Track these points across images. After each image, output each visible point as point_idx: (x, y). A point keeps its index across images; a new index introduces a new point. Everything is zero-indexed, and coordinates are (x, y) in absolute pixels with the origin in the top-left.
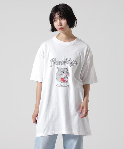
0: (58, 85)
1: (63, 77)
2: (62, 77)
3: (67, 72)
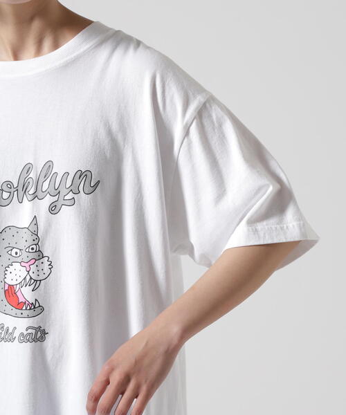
3: (30, 251)
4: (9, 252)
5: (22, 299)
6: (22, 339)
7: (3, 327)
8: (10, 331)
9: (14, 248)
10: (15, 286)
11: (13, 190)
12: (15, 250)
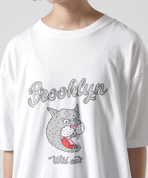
0: (54, 157)
1: (66, 136)
2: (63, 135)
3: (76, 120)
4: (63, 121)
5: (71, 143)
6: (72, 162)
7: (62, 157)
8: (65, 159)
9: (65, 119)
10: (67, 138)
11: (65, 91)
12: (65, 120)
